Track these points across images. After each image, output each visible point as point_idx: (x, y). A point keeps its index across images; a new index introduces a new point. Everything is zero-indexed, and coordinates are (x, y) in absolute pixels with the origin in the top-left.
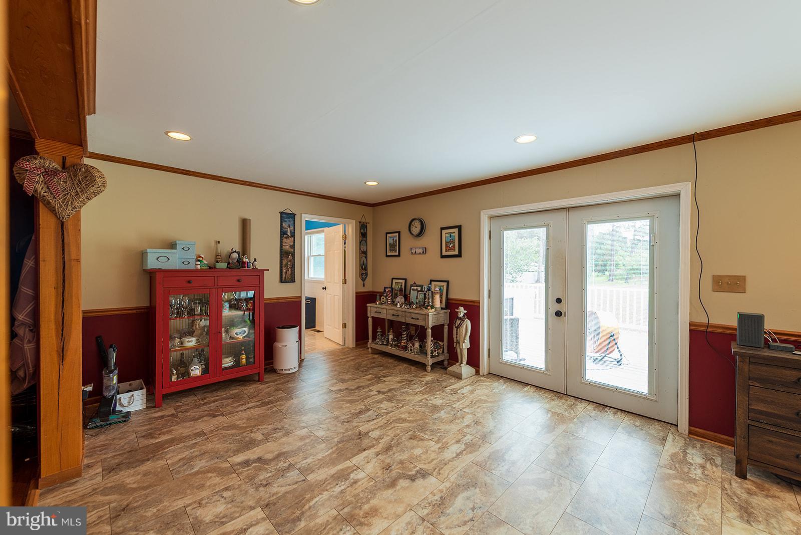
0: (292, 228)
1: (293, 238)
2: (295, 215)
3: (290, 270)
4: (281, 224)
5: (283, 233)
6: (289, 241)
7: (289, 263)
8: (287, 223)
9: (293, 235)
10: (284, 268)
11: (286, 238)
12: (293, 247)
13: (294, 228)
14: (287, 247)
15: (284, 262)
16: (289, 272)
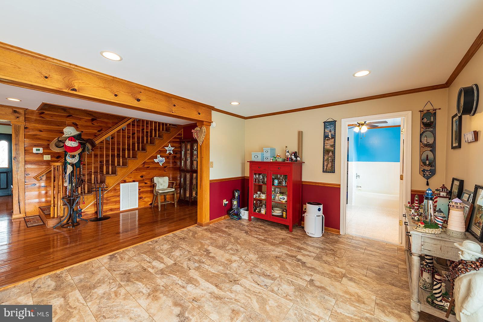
0: (333, 132)
1: (333, 140)
2: (336, 121)
3: (330, 163)
4: (325, 130)
5: (326, 137)
6: (331, 142)
7: (330, 158)
8: (329, 129)
9: (334, 137)
10: (325, 162)
11: (328, 140)
12: (334, 146)
13: (335, 132)
14: (328, 147)
15: (326, 158)
16: (330, 165)
